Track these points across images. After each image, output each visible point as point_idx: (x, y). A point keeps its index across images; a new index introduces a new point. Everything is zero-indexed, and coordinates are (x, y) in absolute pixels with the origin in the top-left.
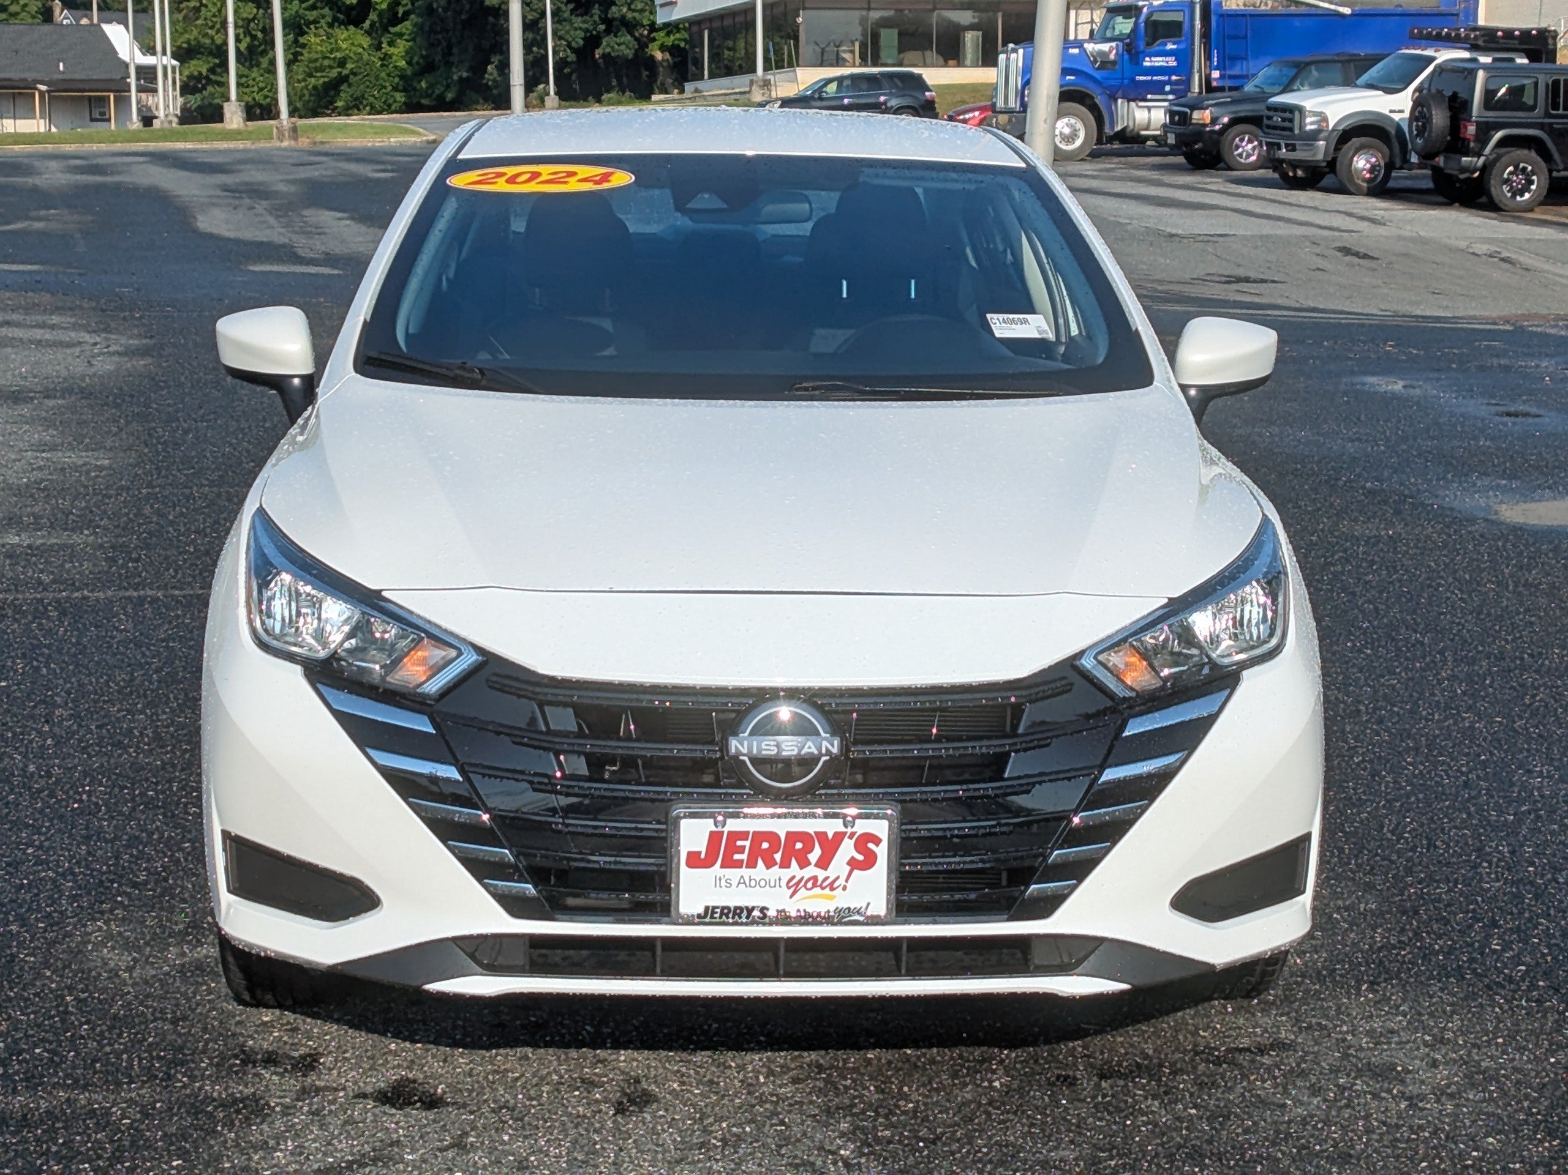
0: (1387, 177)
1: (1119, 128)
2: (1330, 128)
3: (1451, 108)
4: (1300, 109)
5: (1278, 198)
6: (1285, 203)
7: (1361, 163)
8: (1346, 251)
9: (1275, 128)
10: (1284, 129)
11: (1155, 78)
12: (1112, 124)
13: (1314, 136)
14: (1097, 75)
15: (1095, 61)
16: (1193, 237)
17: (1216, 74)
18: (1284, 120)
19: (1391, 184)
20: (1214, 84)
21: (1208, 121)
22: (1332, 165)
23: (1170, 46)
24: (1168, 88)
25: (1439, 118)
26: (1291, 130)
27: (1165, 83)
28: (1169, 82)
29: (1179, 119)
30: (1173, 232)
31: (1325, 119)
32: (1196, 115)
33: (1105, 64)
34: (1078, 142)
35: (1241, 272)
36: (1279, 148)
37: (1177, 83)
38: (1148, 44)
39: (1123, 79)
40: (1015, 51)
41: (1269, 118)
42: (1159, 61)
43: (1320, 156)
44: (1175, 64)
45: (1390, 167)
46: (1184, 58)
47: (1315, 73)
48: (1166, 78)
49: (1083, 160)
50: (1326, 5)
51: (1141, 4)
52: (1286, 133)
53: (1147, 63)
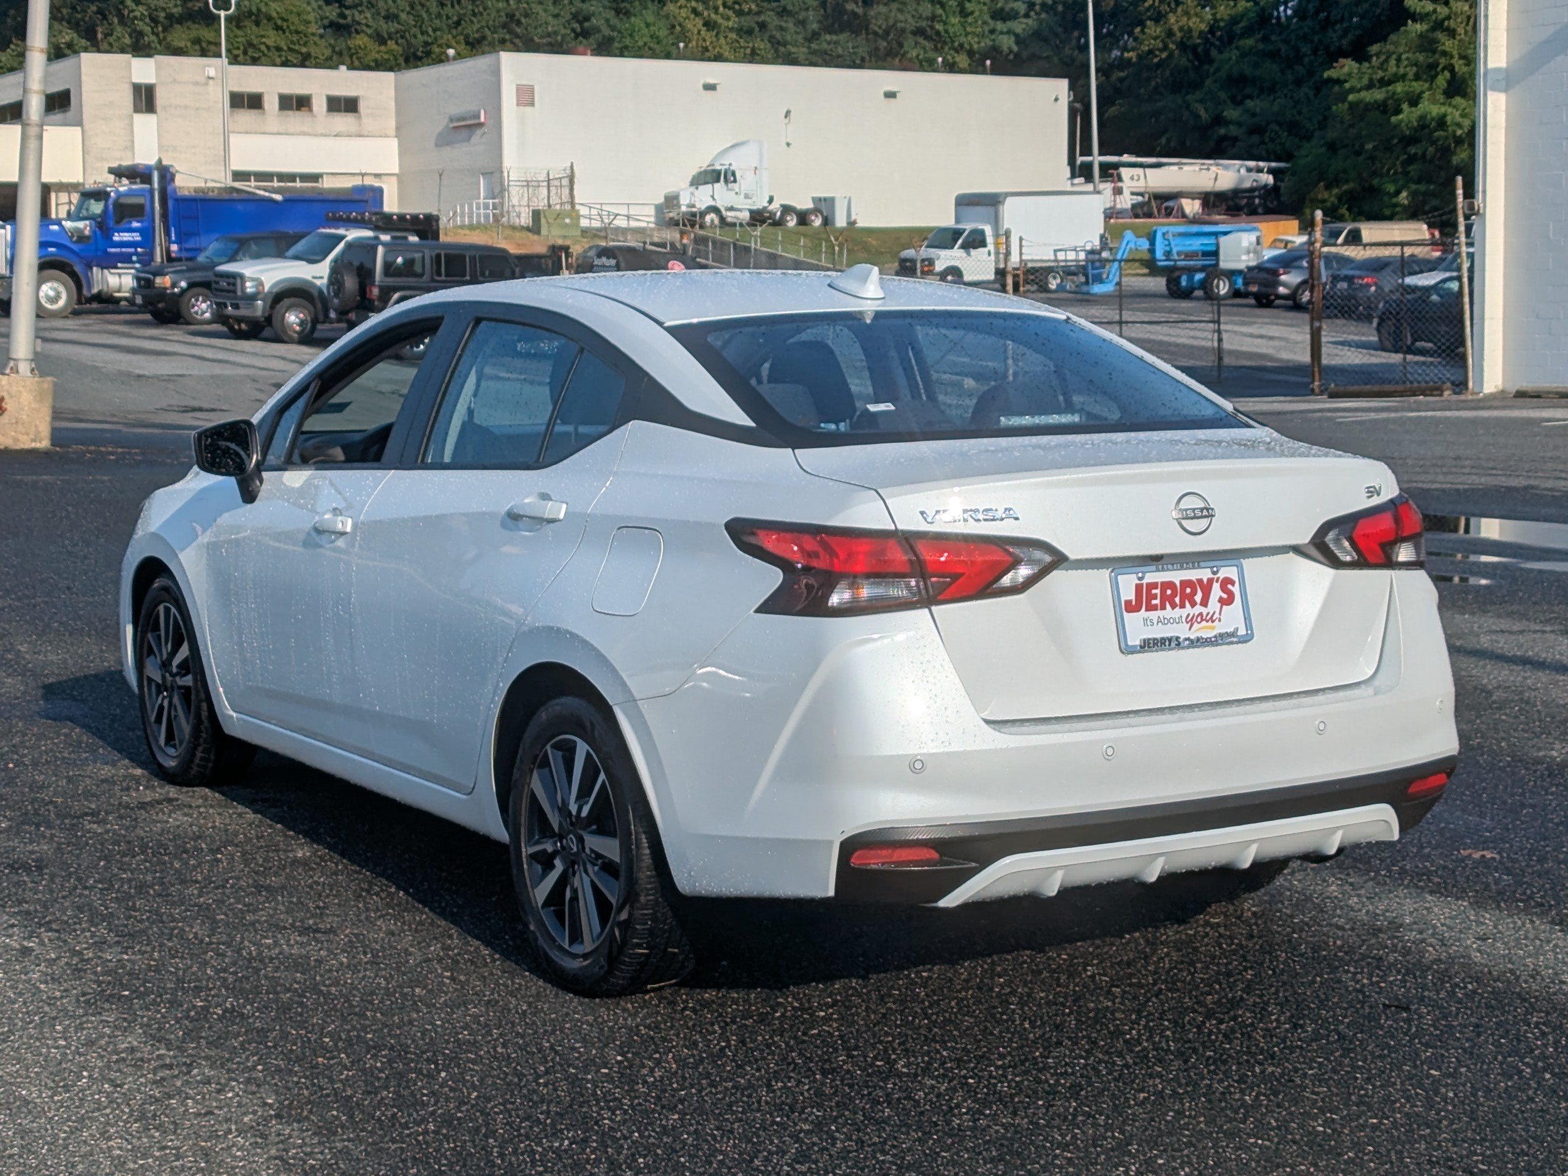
0: (313, 328)
1: (95, 291)
2: (266, 290)
3: (359, 275)
4: (241, 277)
5: (229, 347)
7: (293, 318)
9: (222, 291)
11: (124, 250)
12: (90, 286)
13: (253, 298)
14: (75, 247)
15: (73, 236)
16: (157, 378)
17: (174, 247)
18: (229, 284)
19: (316, 335)
20: (173, 255)
21: (169, 285)
22: (269, 320)
23: (135, 224)
24: (134, 258)
25: (350, 283)
26: (235, 292)
27: (131, 254)
28: (136, 254)
29: (145, 284)
30: (141, 372)
31: (261, 284)
32: (158, 280)
33: (81, 238)
34: (61, 303)
35: (196, 404)
36: (226, 307)
37: (142, 254)
38: (118, 222)
39: (97, 250)
40: (3, 227)
41: (217, 283)
42: (126, 237)
43: (259, 313)
44: (139, 239)
45: (315, 322)
46: (148, 234)
47: (254, 247)
49: (66, 317)
50: (262, 193)
51: (109, 189)
52: (231, 295)
53: (116, 238)
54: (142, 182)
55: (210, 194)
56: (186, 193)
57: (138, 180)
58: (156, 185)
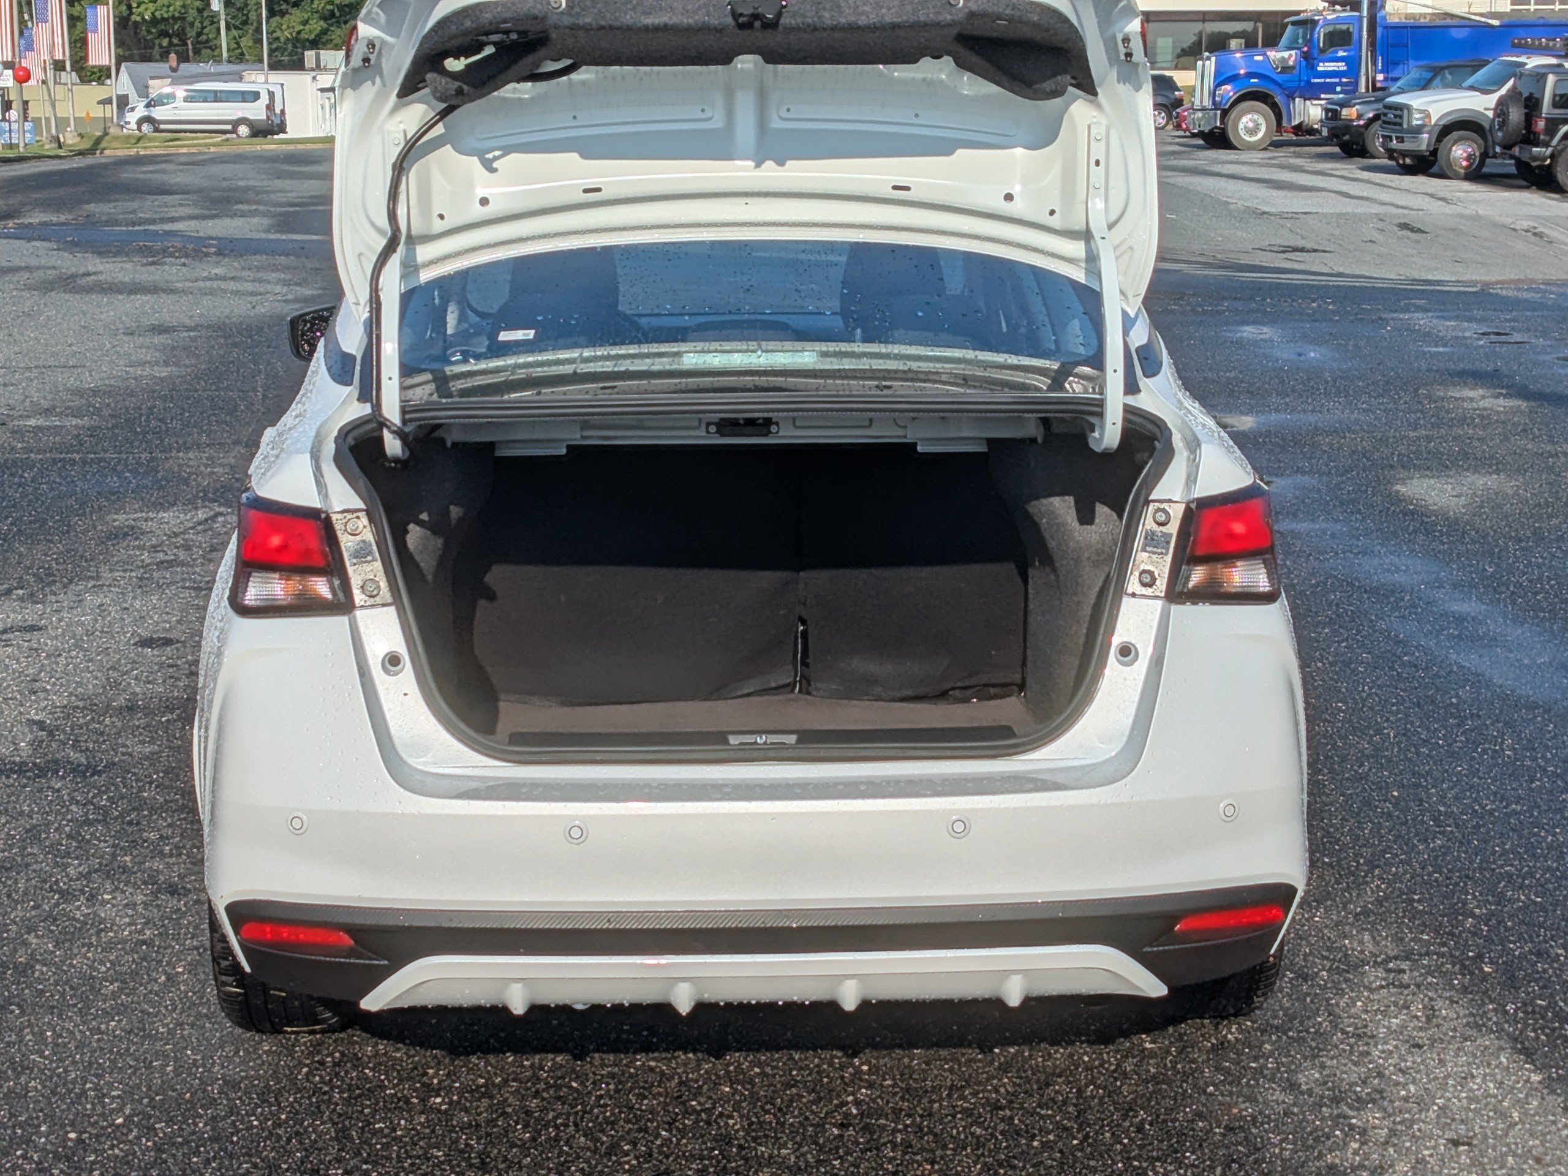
0: (1482, 163)
1: (1295, 122)
2: (1433, 123)
3: (1526, 107)
4: (1408, 107)
6: (1388, 187)
7: (1459, 153)
8: (1405, 226)
9: (1389, 123)
10: (1395, 124)
11: (1328, 80)
12: (1290, 120)
13: (1418, 130)
14: (1278, 78)
15: (1277, 68)
16: (1281, 215)
17: (1380, 77)
18: (1396, 116)
19: (1485, 170)
20: (1378, 85)
21: (1354, 117)
22: (1434, 153)
23: (1341, 54)
24: (1338, 89)
25: (1516, 115)
26: (1401, 125)
27: (1335, 85)
28: (1340, 84)
29: (1332, 115)
30: (1266, 209)
31: (1428, 116)
32: (1345, 112)
33: (1286, 69)
34: (1260, 135)
35: (1301, 243)
36: (1391, 140)
37: (1346, 84)
38: (1323, 51)
39: (1300, 81)
40: (1209, 58)
41: (1385, 115)
42: (1331, 66)
43: (1424, 147)
44: (1345, 68)
45: (1484, 155)
46: (1353, 65)
48: (1337, 80)
49: (1265, 149)
50: (1477, 18)
51: (1316, 18)
52: (1397, 127)
53: (1321, 67)
54: (1352, 10)
55: (1422, 20)
56: (1396, 20)
57: (1348, 8)
58: (1365, 13)
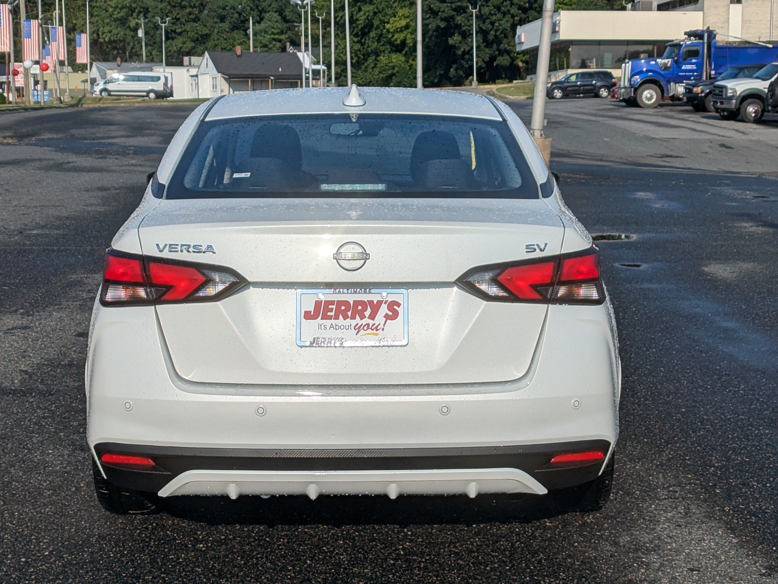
0: (762, 115)
1: (671, 94)
2: (738, 95)
4: (726, 87)
6: (716, 126)
7: (751, 109)
8: (723, 145)
9: (716, 95)
10: (719, 95)
11: (687, 74)
12: (668, 93)
13: (731, 98)
14: (663, 73)
15: (662, 67)
16: (661, 140)
17: (713, 72)
18: (720, 91)
19: (764, 118)
20: (712, 76)
21: (699, 91)
22: (739, 109)
23: (694, 61)
24: (692, 78)
26: (722, 95)
27: (691, 76)
28: (693, 75)
29: (689, 91)
30: (654, 136)
31: (736, 91)
32: (695, 89)
33: (666, 68)
34: (653, 101)
35: (670, 153)
36: (717, 103)
37: (697, 76)
38: (685, 60)
39: (673, 74)
40: (628, 62)
41: (714, 91)
42: (689, 67)
43: (733, 107)
44: (696, 68)
45: (763, 111)
46: (700, 66)
47: (746, 72)
49: (656, 107)
50: (762, 44)
51: (682, 43)
52: (720, 97)
53: (684, 67)
54: (699, 39)
55: (734, 45)
56: (721, 44)
57: (697, 38)
58: (706, 41)
